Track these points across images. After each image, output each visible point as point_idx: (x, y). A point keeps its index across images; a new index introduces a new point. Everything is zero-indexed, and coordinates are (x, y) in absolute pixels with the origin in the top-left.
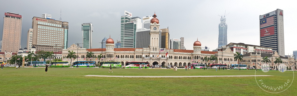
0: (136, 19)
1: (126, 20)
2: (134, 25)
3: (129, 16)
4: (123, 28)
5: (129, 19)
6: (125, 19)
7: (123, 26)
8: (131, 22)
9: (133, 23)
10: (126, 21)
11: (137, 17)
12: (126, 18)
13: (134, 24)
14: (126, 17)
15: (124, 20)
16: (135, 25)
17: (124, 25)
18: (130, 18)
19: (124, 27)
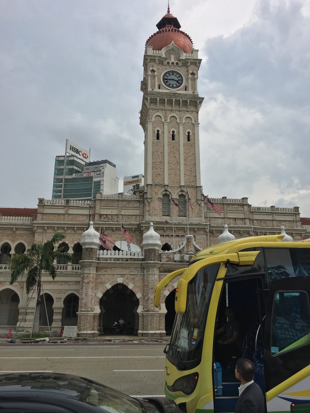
0: (102, 165)
1: (70, 167)
2: (95, 182)
3: (81, 157)
4: (60, 191)
5: (78, 165)
6: (68, 164)
7: (61, 186)
8: (85, 175)
9: (92, 177)
10: (71, 172)
11: (106, 162)
12: (72, 162)
13: (95, 180)
14: (72, 158)
15: (65, 167)
16: (98, 184)
17: (63, 184)
18: (84, 163)
19: (62, 189)
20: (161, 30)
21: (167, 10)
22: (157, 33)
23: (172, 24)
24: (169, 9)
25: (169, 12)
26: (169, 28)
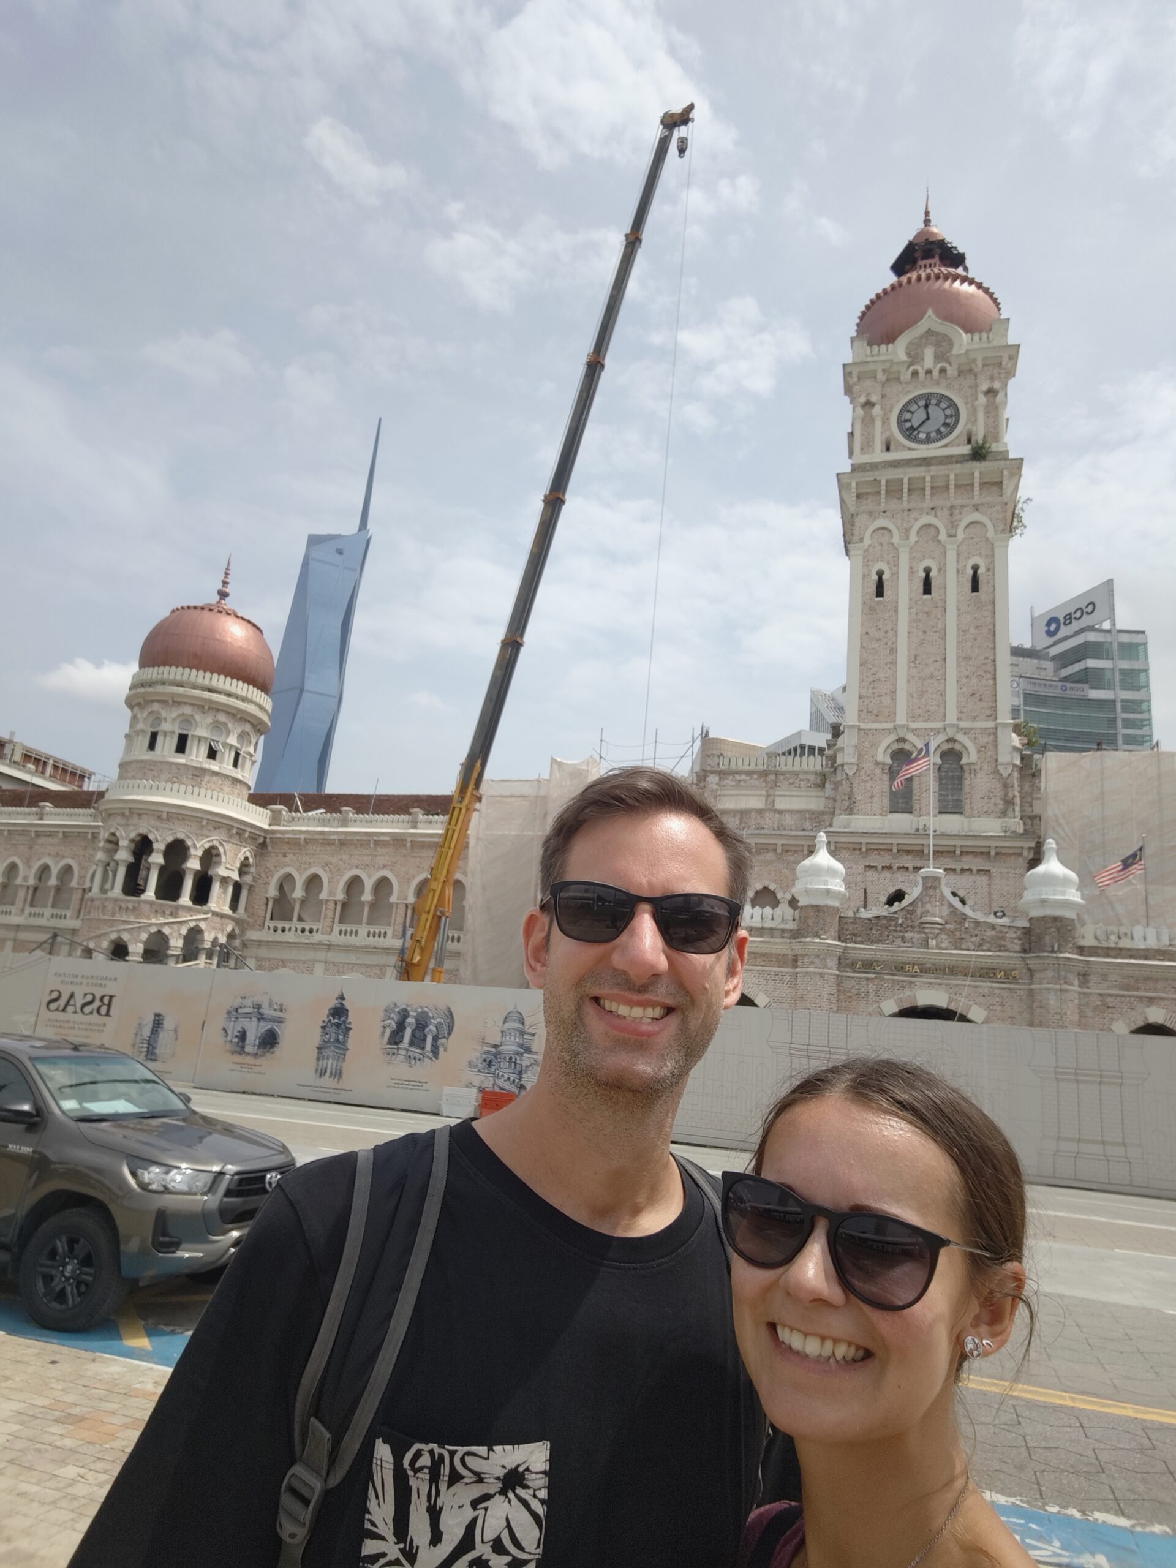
20: (904, 279)
21: (923, 217)
22: (893, 287)
23: (933, 257)
24: (927, 213)
25: (927, 222)
26: (928, 271)
